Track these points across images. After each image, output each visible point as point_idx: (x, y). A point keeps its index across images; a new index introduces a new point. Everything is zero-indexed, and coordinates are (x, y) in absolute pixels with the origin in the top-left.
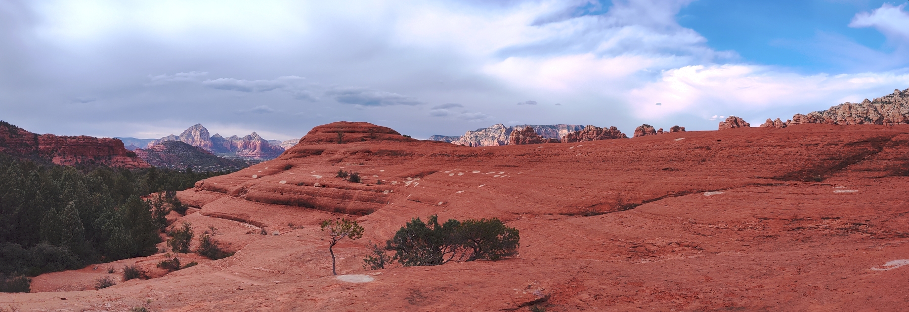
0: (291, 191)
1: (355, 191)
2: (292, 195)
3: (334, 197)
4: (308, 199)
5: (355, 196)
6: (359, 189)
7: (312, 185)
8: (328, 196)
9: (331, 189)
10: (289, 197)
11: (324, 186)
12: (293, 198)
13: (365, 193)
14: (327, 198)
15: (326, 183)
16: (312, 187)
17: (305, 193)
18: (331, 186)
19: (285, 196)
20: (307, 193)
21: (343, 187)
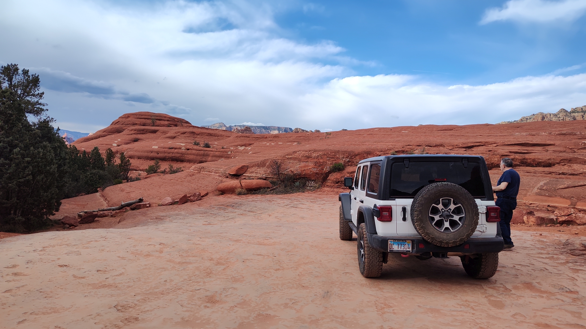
0: (165, 152)
1: (210, 152)
2: (166, 155)
3: (197, 155)
4: (179, 157)
5: (211, 155)
6: (212, 151)
7: (180, 148)
8: (193, 155)
9: (194, 151)
10: (164, 155)
11: (188, 149)
12: (168, 156)
13: (216, 153)
14: (192, 156)
15: (190, 148)
16: (180, 150)
17: (176, 153)
18: (194, 149)
19: (161, 155)
20: (178, 153)
21: (201, 150)
